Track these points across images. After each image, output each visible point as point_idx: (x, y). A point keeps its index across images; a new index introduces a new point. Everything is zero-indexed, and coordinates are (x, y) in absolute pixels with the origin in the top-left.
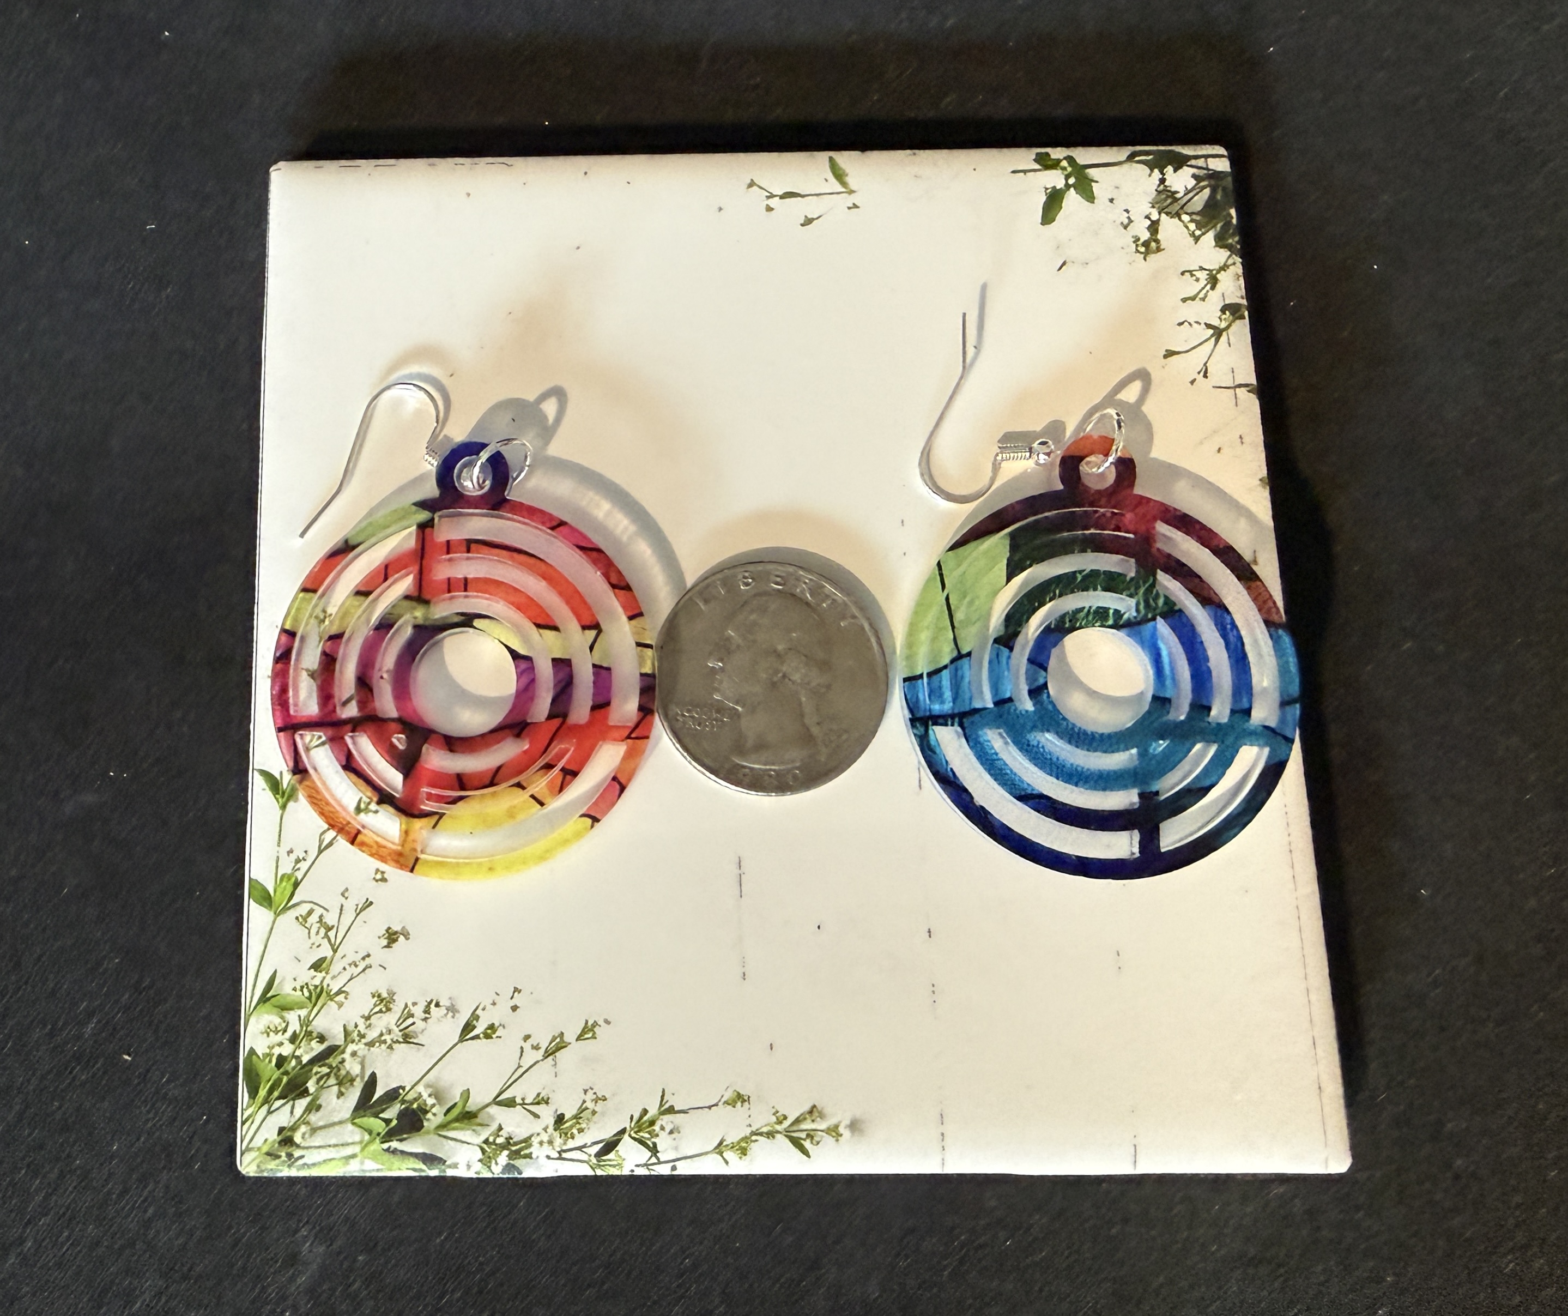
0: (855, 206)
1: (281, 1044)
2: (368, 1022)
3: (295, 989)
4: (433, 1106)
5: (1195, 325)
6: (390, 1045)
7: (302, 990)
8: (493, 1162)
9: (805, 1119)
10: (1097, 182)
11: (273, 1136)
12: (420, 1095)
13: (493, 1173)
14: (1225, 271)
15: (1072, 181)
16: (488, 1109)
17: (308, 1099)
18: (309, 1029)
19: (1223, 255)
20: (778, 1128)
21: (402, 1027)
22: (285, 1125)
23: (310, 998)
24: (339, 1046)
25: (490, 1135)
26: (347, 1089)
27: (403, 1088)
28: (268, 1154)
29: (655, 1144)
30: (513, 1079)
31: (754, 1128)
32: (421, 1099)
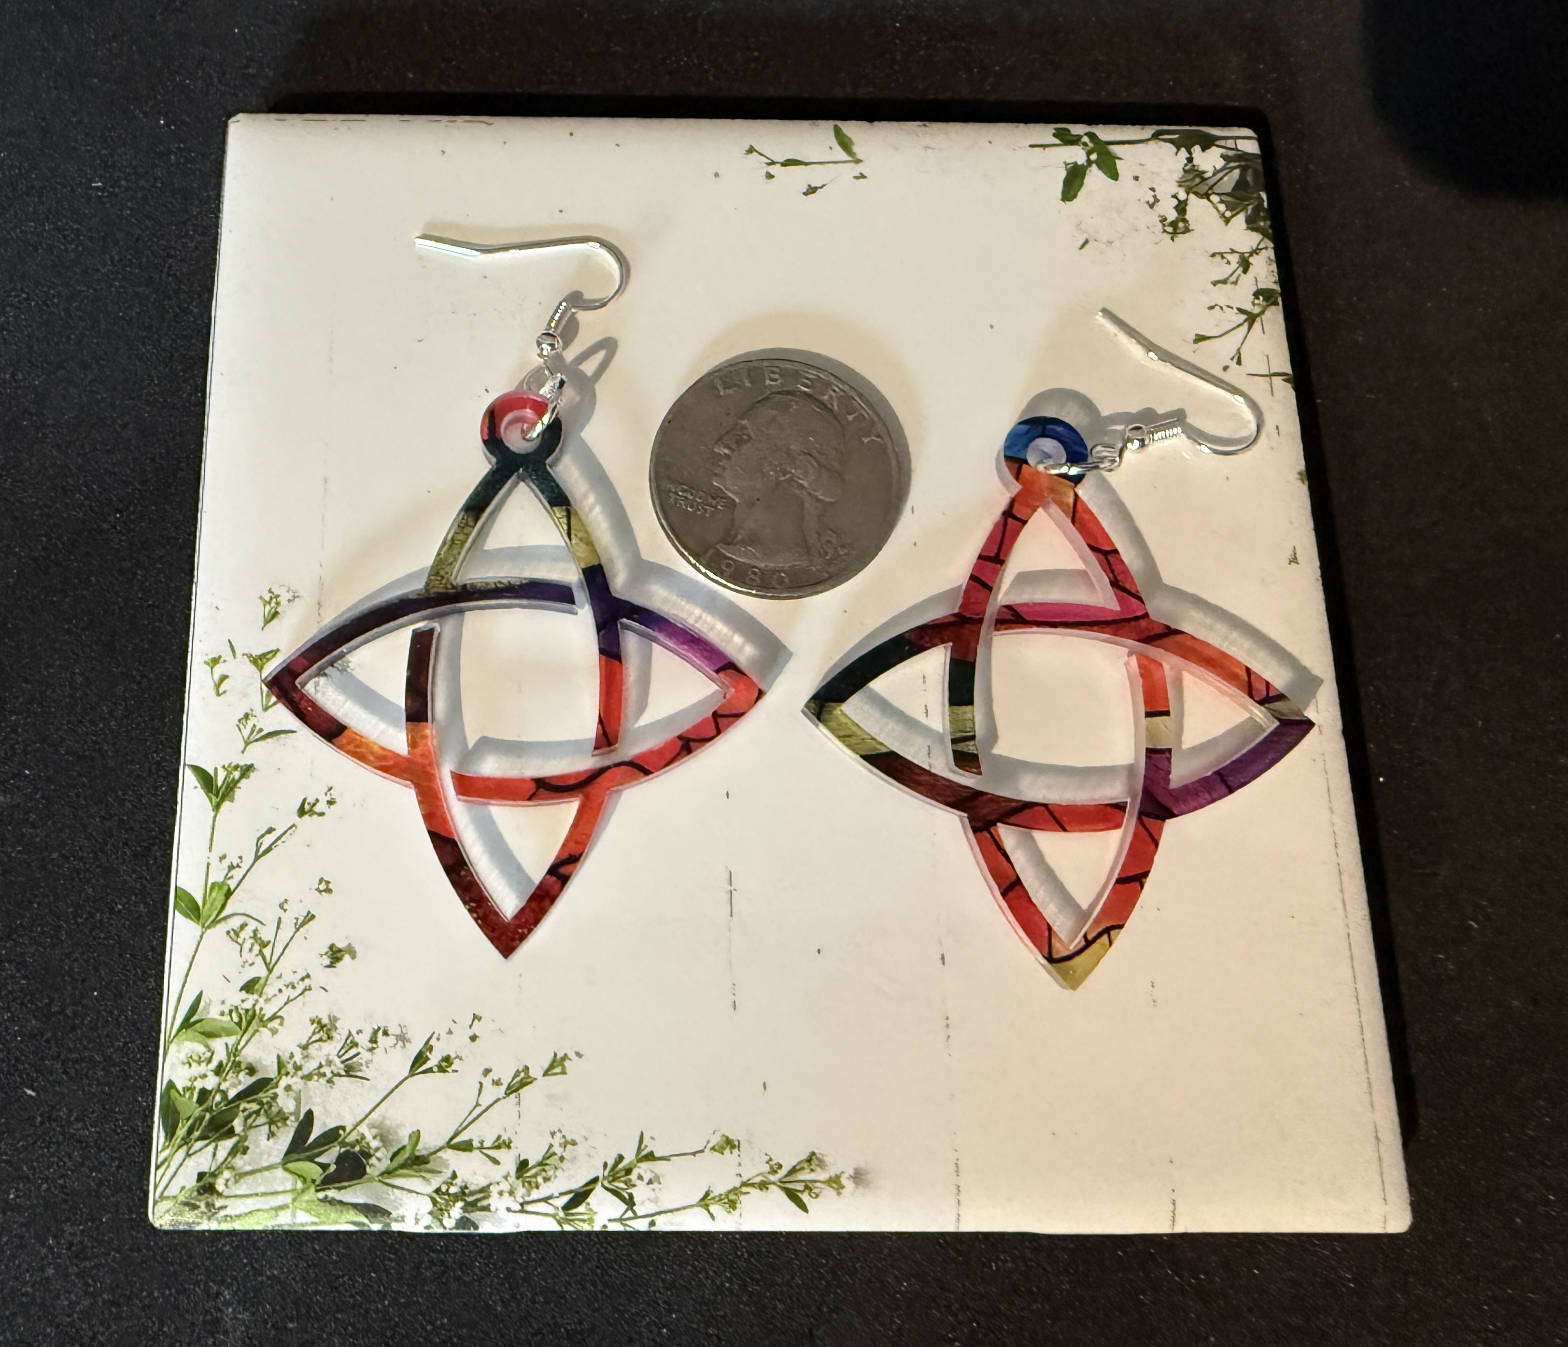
1: (204, 1076)
2: (305, 1052)
3: (222, 1014)
4: (377, 1149)
5: (1226, 309)
6: (331, 1078)
7: (230, 1014)
8: (446, 1215)
9: (803, 1169)
10: (1119, 159)
11: (191, 1183)
12: (363, 1137)
13: (445, 1228)
14: (1257, 254)
15: (1094, 157)
16: (439, 1154)
17: (234, 1140)
18: (237, 1059)
20: (772, 1178)
21: (344, 1058)
22: (205, 1168)
23: (239, 1024)
24: (272, 1080)
25: (444, 1183)
26: (278, 1128)
27: (343, 1128)
28: (186, 1204)
29: (631, 1196)
30: (470, 1119)
31: (745, 1179)
32: (364, 1143)
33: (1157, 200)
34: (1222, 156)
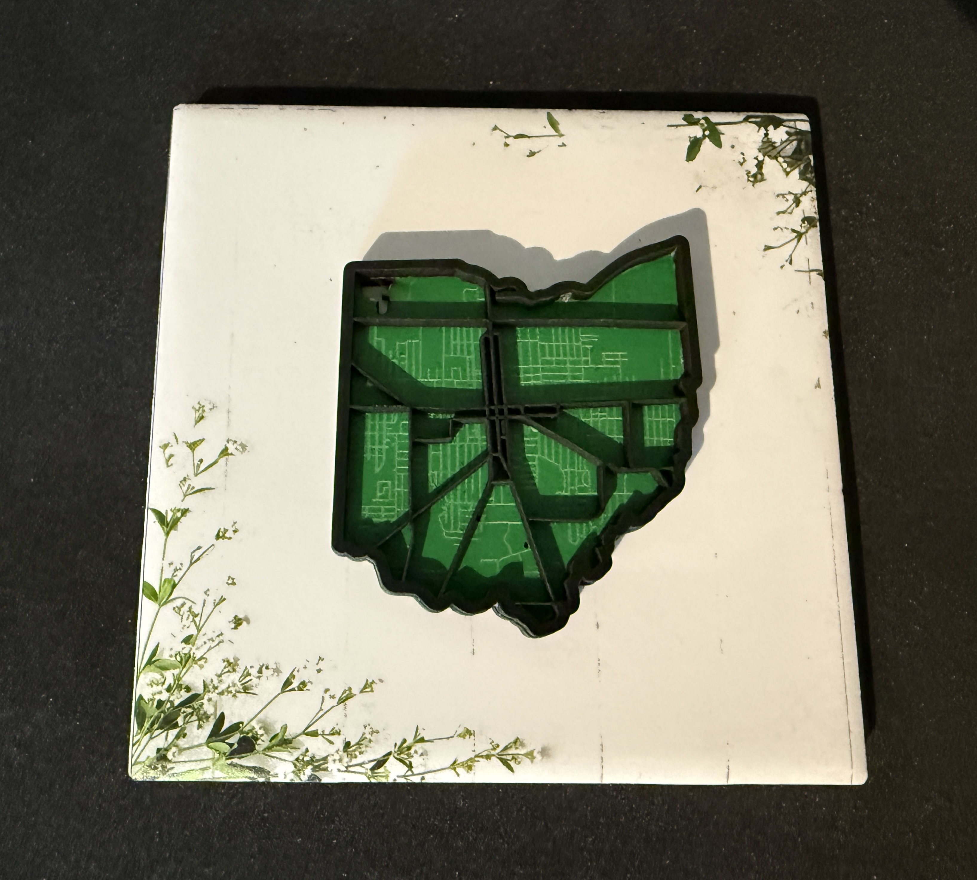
0: (564, 145)
1: (160, 692)
2: (220, 679)
3: (171, 656)
4: (262, 735)
5: (784, 230)
6: (235, 694)
7: (176, 657)
8: (302, 772)
9: (511, 747)
10: (723, 134)
11: (153, 754)
12: (254, 728)
13: (301, 780)
14: (805, 195)
15: (707, 133)
16: (299, 738)
17: (178, 730)
19: (805, 184)
21: (243, 682)
22: (161, 746)
23: (181, 662)
24: (200, 695)
25: (302, 755)
26: (204, 722)
27: (242, 723)
29: (410, 763)
30: (316, 718)
31: (477, 753)
32: (254, 731)
33: (745, 160)
34: (787, 133)
